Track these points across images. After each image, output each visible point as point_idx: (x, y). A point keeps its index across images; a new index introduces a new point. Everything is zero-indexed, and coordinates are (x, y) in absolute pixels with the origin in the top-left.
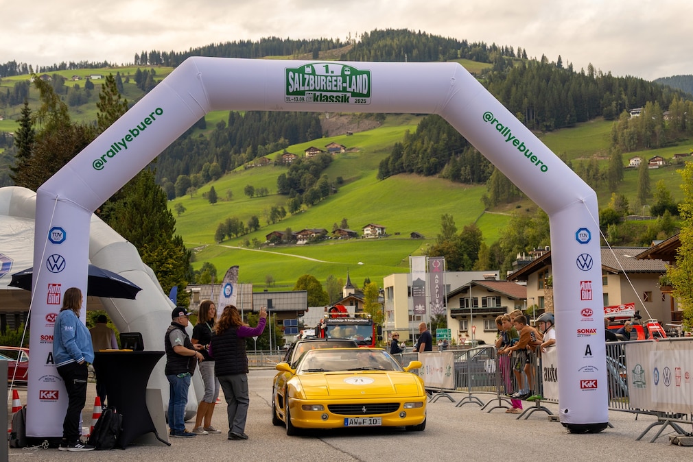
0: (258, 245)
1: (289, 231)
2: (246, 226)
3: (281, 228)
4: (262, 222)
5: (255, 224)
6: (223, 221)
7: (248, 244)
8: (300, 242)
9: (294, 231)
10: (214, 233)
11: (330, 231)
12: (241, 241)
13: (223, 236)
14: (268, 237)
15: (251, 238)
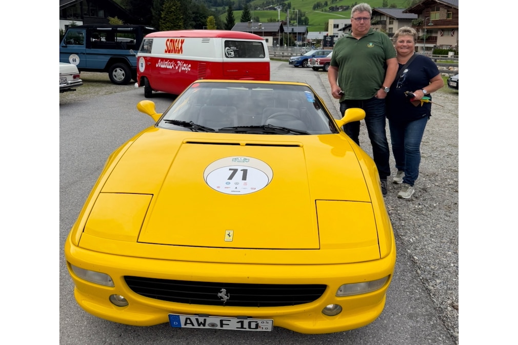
0: (326, 11)
1: (336, 6)
2: (323, 4)
3: (334, 5)
4: (329, 3)
5: (326, 4)
6: (316, 3)
7: (322, 11)
8: (340, 10)
9: (338, 7)
10: (312, 7)
11: (350, 6)
12: (321, 10)
13: (315, 8)
14: (329, 8)
15: (324, 9)
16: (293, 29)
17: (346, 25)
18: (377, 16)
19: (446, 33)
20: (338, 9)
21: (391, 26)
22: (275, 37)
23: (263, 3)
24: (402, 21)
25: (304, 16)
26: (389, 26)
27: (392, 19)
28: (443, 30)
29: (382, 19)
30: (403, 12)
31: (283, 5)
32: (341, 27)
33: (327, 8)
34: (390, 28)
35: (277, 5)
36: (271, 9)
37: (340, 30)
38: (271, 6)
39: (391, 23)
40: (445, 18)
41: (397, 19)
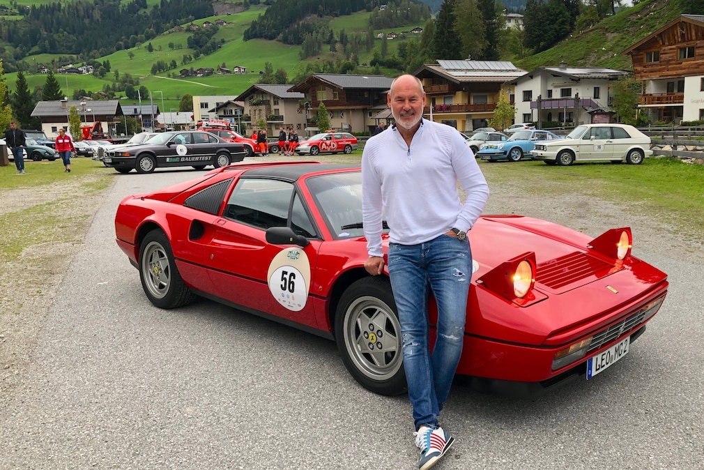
0: (175, 77)
1: (192, 69)
2: (169, 65)
3: (188, 67)
4: (178, 63)
5: (174, 65)
6: (155, 62)
7: (169, 76)
8: (199, 75)
9: (195, 70)
10: (150, 69)
11: (215, 69)
12: (166, 74)
13: (155, 71)
14: (181, 72)
15: (171, 72)
16: (135, 110)
17: (218, 104)
18: (258, 94)
19: (335, 115)
20: (196, 73)
21: (276, 107)
22: (110, 123)
23: (53, 61)
24: (287, 101)
25: (137, 84)
26: (274, 107)
27: (277, 99)
28: (332, 111)
29: (264, 99)
30: (288, 91)
31: (96, 66)
32: (212, 106)
33: (177, 72)
34: (275, 110)
35: (83, 65)
36: (70, 71)
37: (213, 111)
38: (71, 66)
39: (276, 103)
40: (331, 98)
41: (282, 98)
